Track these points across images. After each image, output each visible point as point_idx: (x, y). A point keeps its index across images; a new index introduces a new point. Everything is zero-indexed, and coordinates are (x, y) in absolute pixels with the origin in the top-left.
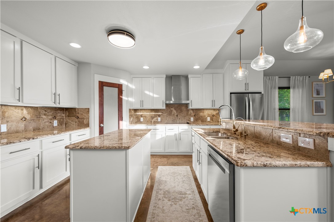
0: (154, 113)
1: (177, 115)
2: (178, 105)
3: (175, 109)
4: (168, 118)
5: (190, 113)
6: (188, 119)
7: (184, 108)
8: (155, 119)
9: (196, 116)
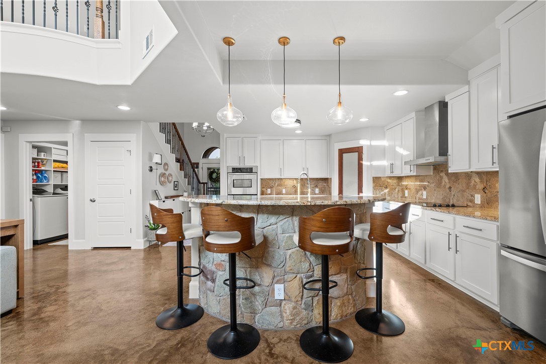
0: (419, 183)
1: (450, 188)
3: (447, 175)
8: (419, 194)
9: (486, 191)
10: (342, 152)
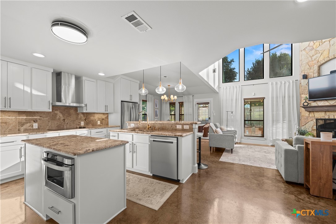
1: (64, 120)
2: (66, 108)
3: (61, 113)
4: (50, 123)
5: (80, 117)
6: (78, 123)
7: (72, 111)
8: (27, 126)
9: (86, 120)
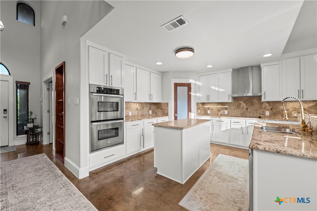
0: (221, 106)
1: (247, 109)
3: (244, 102)
5: (264, 106)
6: (262, 113)
7: (255, 101)
8: (221, 112)
9: (273, 110)
10: (176, 85)
